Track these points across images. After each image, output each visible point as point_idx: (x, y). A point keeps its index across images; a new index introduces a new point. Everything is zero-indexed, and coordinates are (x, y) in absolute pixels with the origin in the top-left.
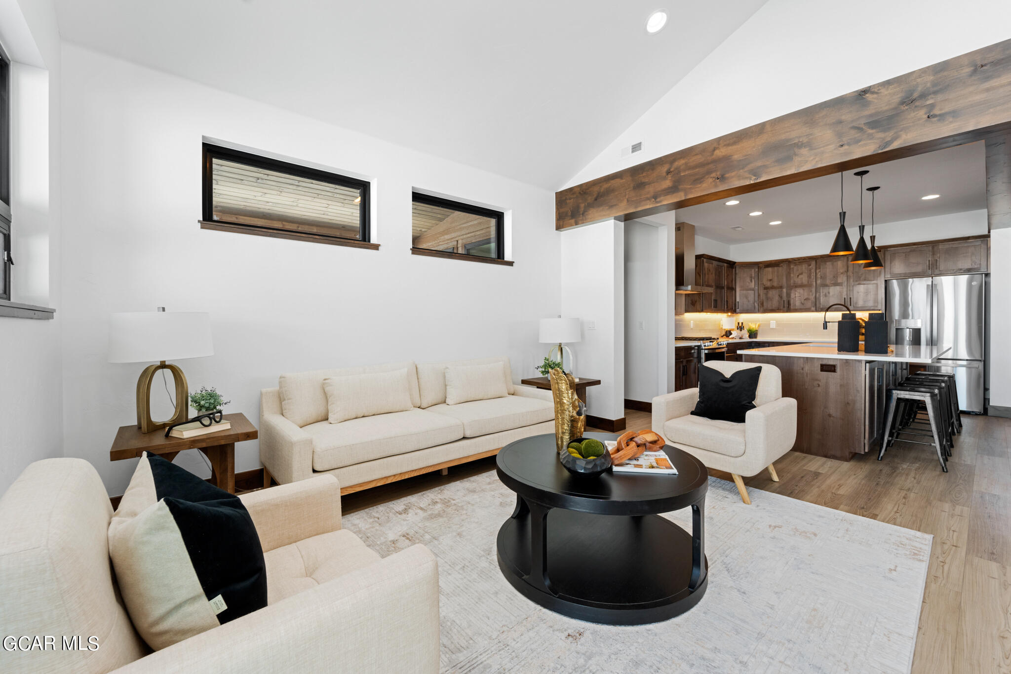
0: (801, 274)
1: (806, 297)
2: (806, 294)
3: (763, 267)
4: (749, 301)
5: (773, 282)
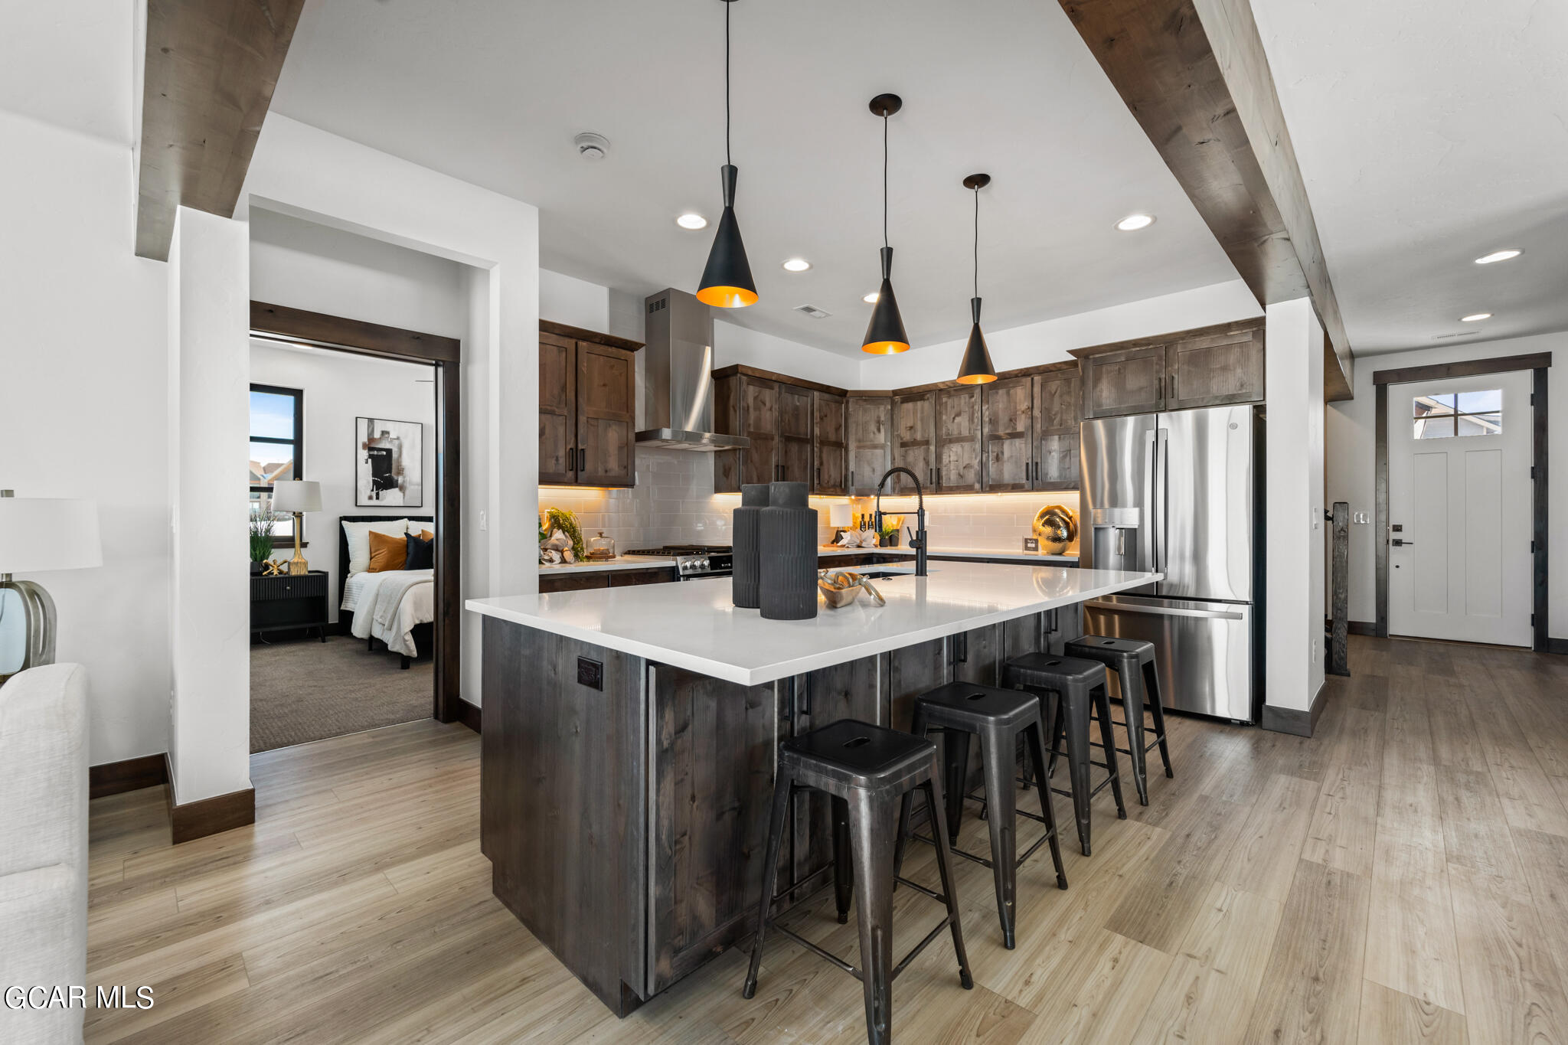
0: (958, 414)
1: (966, 462)
2: (966, 456)
3: (899, 402)
4: (874, 470)
5: (915, 432)
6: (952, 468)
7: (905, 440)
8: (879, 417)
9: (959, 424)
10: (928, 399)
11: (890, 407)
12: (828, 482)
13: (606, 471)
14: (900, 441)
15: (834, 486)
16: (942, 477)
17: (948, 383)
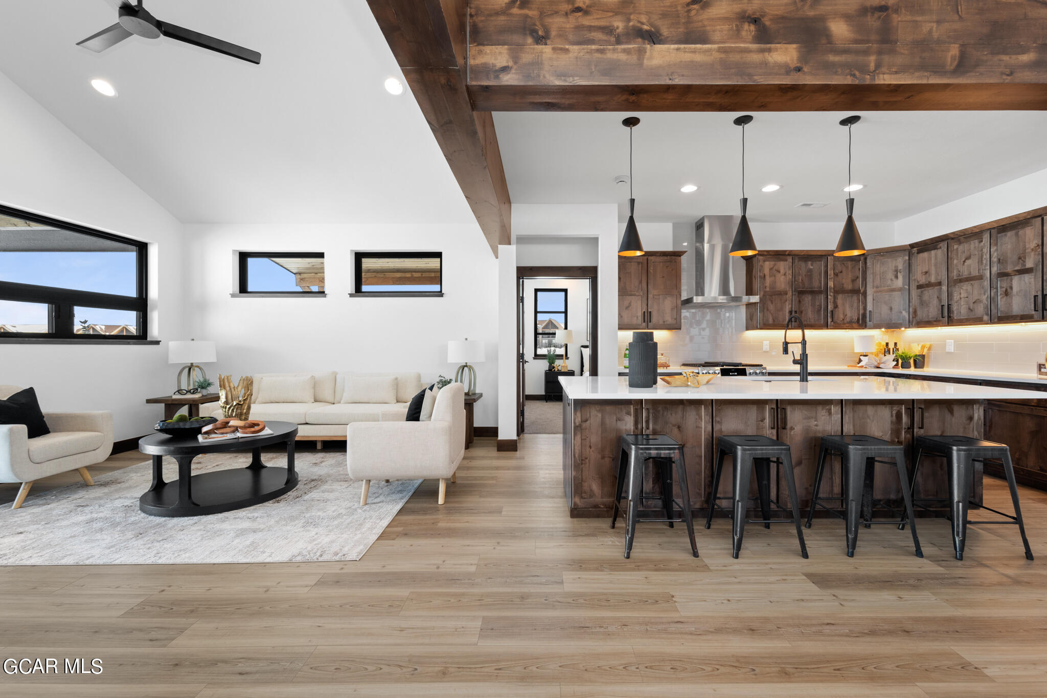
0: (968, 258)
1: (975, 298)
2: (976, 292)
3: (916, 253)
4: (891, 309)
5: (929, 276)
6: (962, 303)
7: (921, 283)
8: (896, 267)
9: (969, 266)
10: (940, 248)
11: (907, 258)
12: (843, 320)
13: (664, 322)
14: (917, 284)
15: (851, 322)
16: (953, 312)
17: (956, 233)
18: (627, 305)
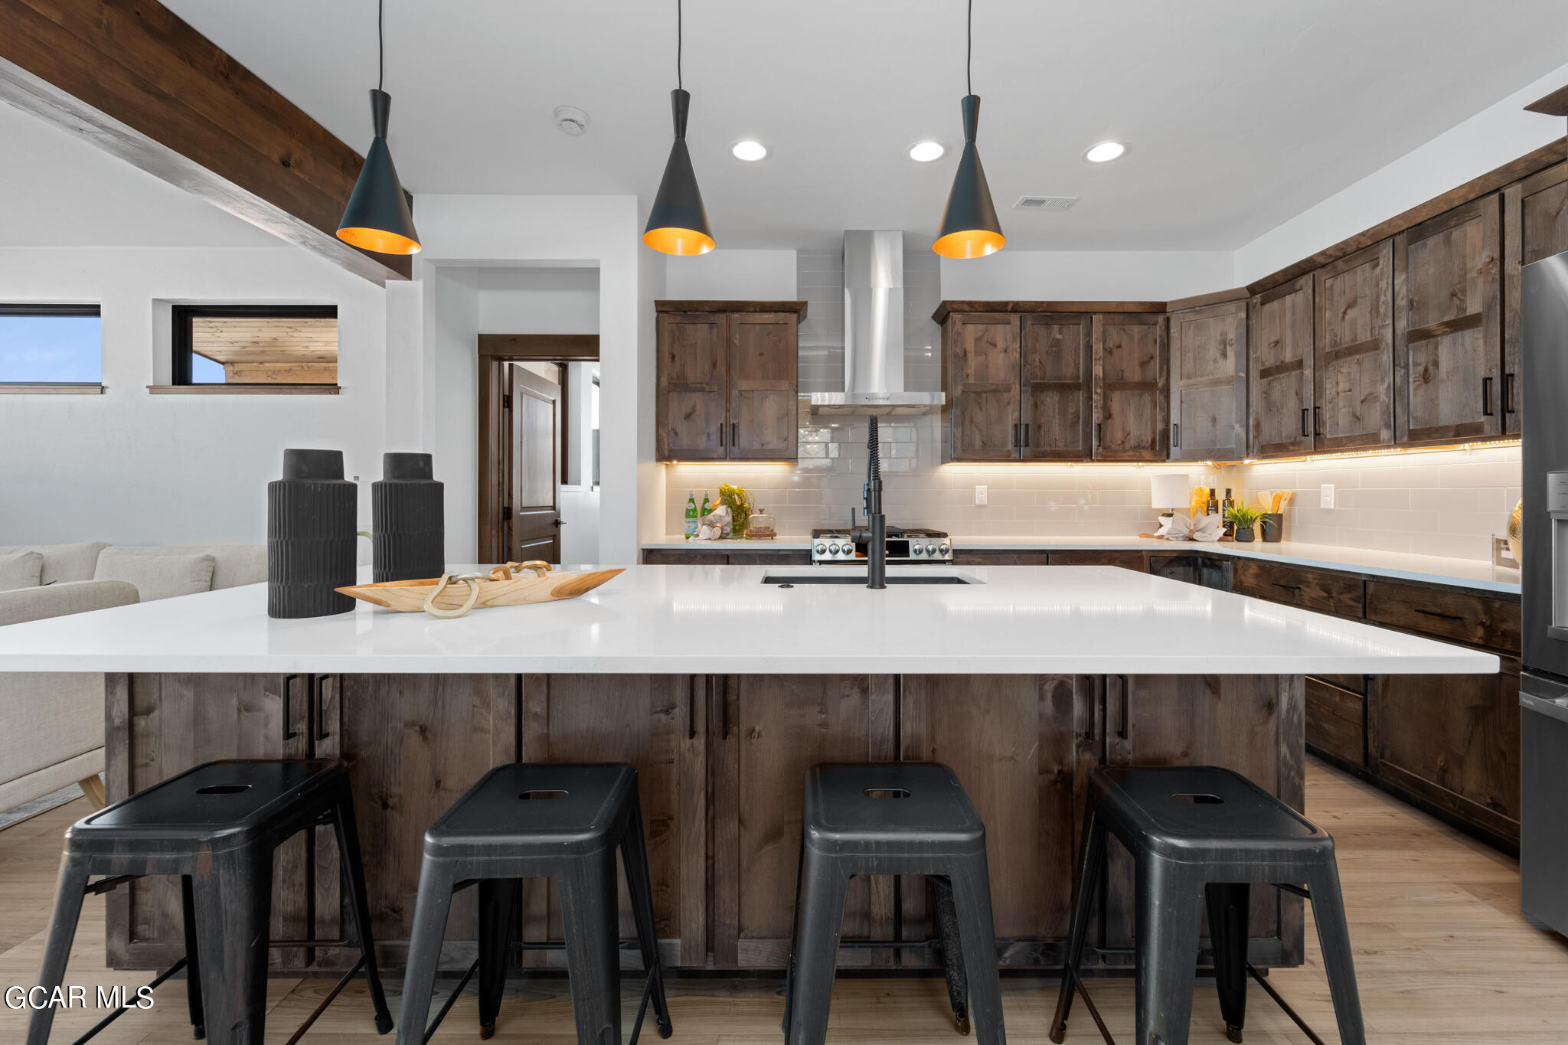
0: (1352, 304)
1: (1365, 392)
2: (1366, 378)
3: (1259, 304)
4: (1214, 420)
5: (1282, 348)
6: (1341, 404)
7: (1267, 365)
8: (1224, 334)
9: (1354, 322)
10: (1301, 286)
11: (1244, 315)
12: (1123, 442)
13: (763, 445)
14: (1261, 368)
15: (1138, 447)
16: (1324, 423)
17: (1328, 253)
18: (689, 411)
